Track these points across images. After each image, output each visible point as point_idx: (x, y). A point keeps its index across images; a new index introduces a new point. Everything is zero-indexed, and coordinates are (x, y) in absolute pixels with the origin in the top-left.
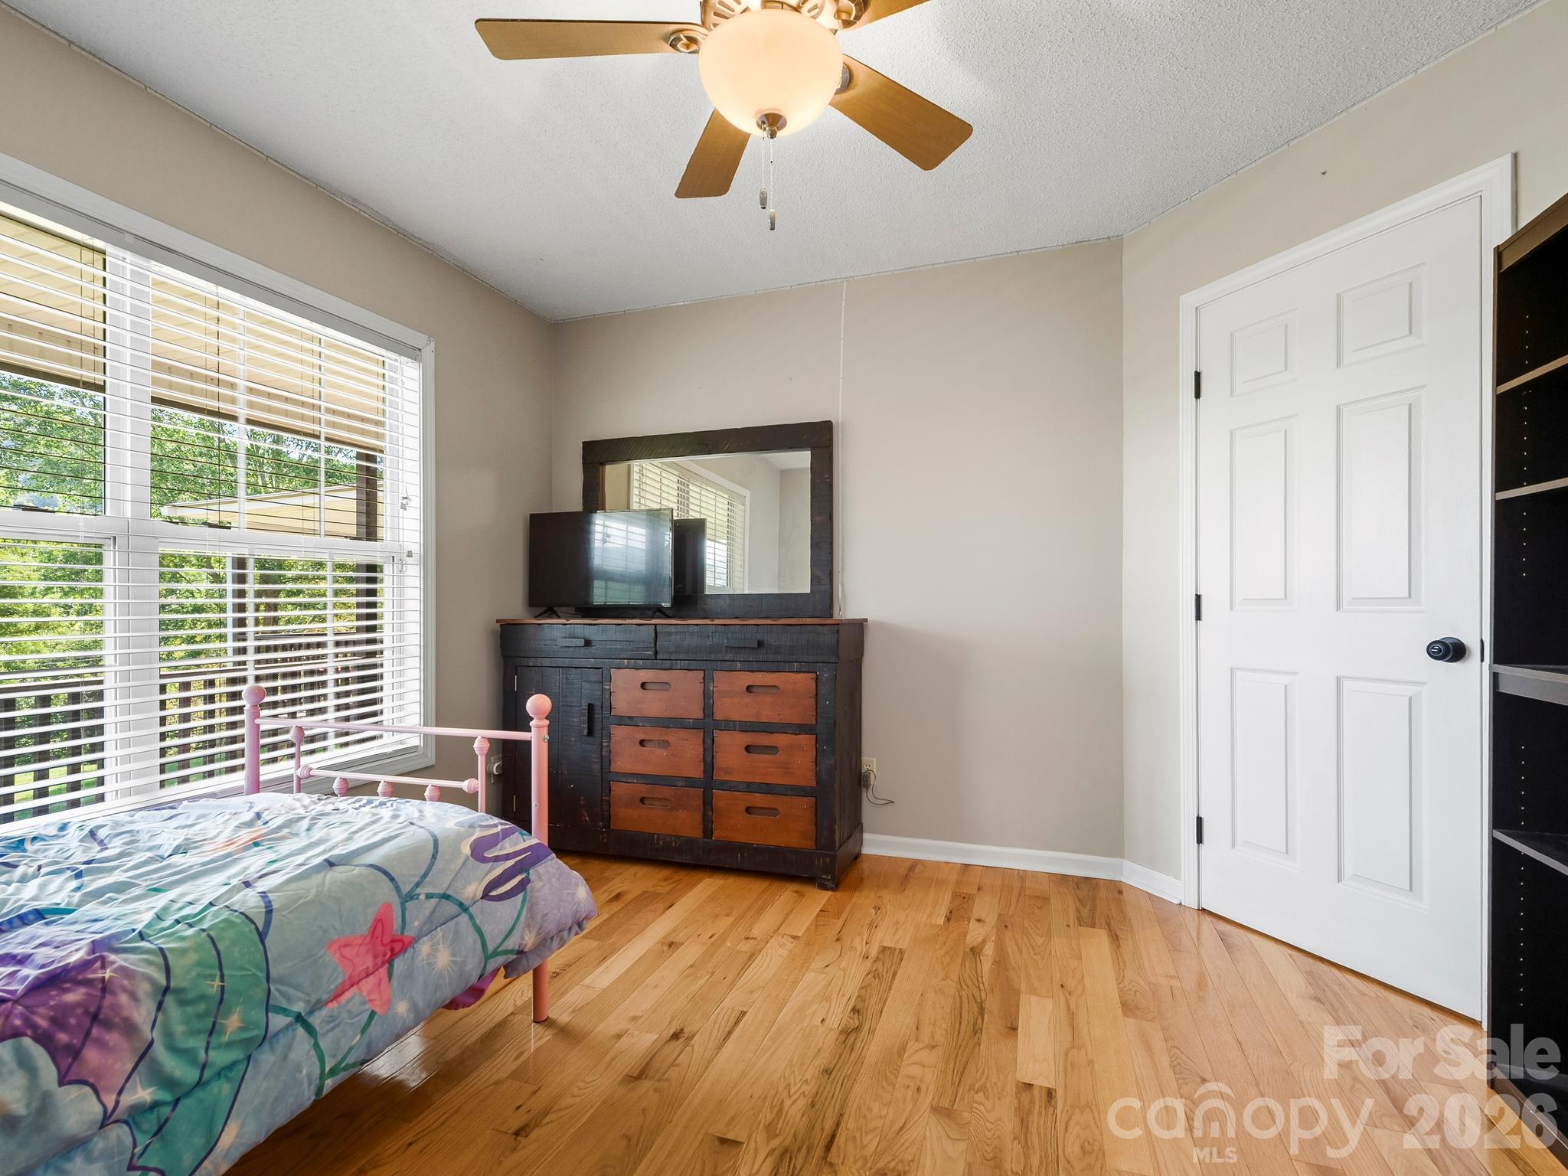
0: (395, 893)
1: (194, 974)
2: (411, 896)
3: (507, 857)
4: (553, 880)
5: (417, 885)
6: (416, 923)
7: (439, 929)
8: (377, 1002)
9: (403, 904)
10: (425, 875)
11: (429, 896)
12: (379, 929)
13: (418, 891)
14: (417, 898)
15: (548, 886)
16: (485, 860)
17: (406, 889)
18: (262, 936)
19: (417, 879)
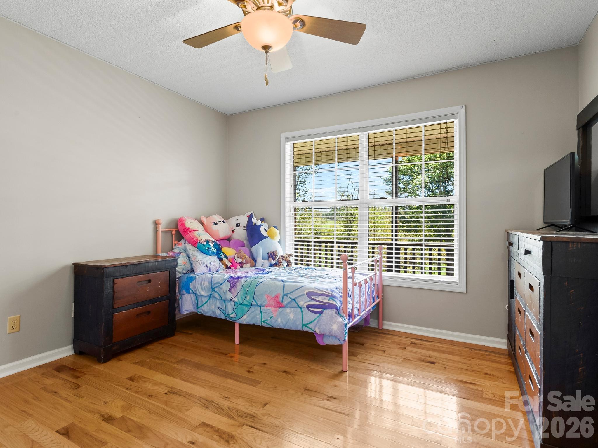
0: (283, 292)
1: (246, 286)
2: (286, 295)
3: (318, 301)
4: (329, 317)
5: (289, 293)
6: (285, 302)
7: (293, 308)
8: (274, 314)
9: (283, 296)
10: (292, 292)
11: (290, 298)
12: (276, 298)
13: (288, 295)
14: (288, 297)
15: (326, 317)
16: (309, 297)
17: (285, 293)
18: (257, 286)
19: (289, 292)
